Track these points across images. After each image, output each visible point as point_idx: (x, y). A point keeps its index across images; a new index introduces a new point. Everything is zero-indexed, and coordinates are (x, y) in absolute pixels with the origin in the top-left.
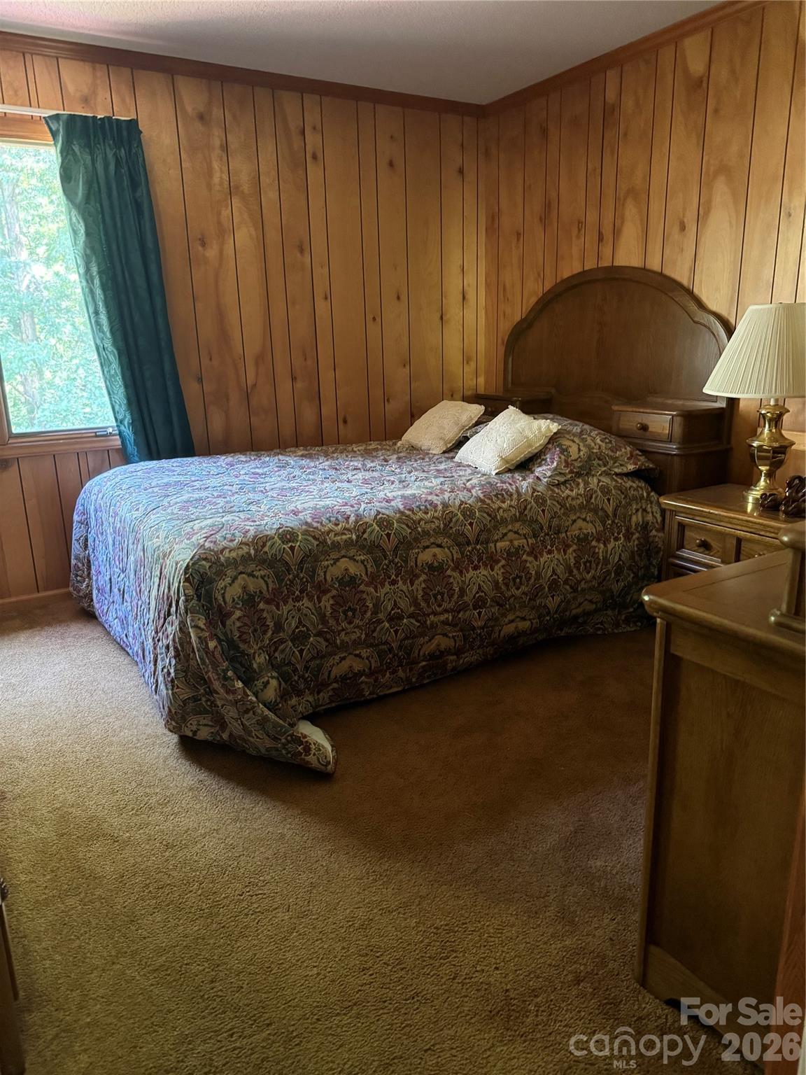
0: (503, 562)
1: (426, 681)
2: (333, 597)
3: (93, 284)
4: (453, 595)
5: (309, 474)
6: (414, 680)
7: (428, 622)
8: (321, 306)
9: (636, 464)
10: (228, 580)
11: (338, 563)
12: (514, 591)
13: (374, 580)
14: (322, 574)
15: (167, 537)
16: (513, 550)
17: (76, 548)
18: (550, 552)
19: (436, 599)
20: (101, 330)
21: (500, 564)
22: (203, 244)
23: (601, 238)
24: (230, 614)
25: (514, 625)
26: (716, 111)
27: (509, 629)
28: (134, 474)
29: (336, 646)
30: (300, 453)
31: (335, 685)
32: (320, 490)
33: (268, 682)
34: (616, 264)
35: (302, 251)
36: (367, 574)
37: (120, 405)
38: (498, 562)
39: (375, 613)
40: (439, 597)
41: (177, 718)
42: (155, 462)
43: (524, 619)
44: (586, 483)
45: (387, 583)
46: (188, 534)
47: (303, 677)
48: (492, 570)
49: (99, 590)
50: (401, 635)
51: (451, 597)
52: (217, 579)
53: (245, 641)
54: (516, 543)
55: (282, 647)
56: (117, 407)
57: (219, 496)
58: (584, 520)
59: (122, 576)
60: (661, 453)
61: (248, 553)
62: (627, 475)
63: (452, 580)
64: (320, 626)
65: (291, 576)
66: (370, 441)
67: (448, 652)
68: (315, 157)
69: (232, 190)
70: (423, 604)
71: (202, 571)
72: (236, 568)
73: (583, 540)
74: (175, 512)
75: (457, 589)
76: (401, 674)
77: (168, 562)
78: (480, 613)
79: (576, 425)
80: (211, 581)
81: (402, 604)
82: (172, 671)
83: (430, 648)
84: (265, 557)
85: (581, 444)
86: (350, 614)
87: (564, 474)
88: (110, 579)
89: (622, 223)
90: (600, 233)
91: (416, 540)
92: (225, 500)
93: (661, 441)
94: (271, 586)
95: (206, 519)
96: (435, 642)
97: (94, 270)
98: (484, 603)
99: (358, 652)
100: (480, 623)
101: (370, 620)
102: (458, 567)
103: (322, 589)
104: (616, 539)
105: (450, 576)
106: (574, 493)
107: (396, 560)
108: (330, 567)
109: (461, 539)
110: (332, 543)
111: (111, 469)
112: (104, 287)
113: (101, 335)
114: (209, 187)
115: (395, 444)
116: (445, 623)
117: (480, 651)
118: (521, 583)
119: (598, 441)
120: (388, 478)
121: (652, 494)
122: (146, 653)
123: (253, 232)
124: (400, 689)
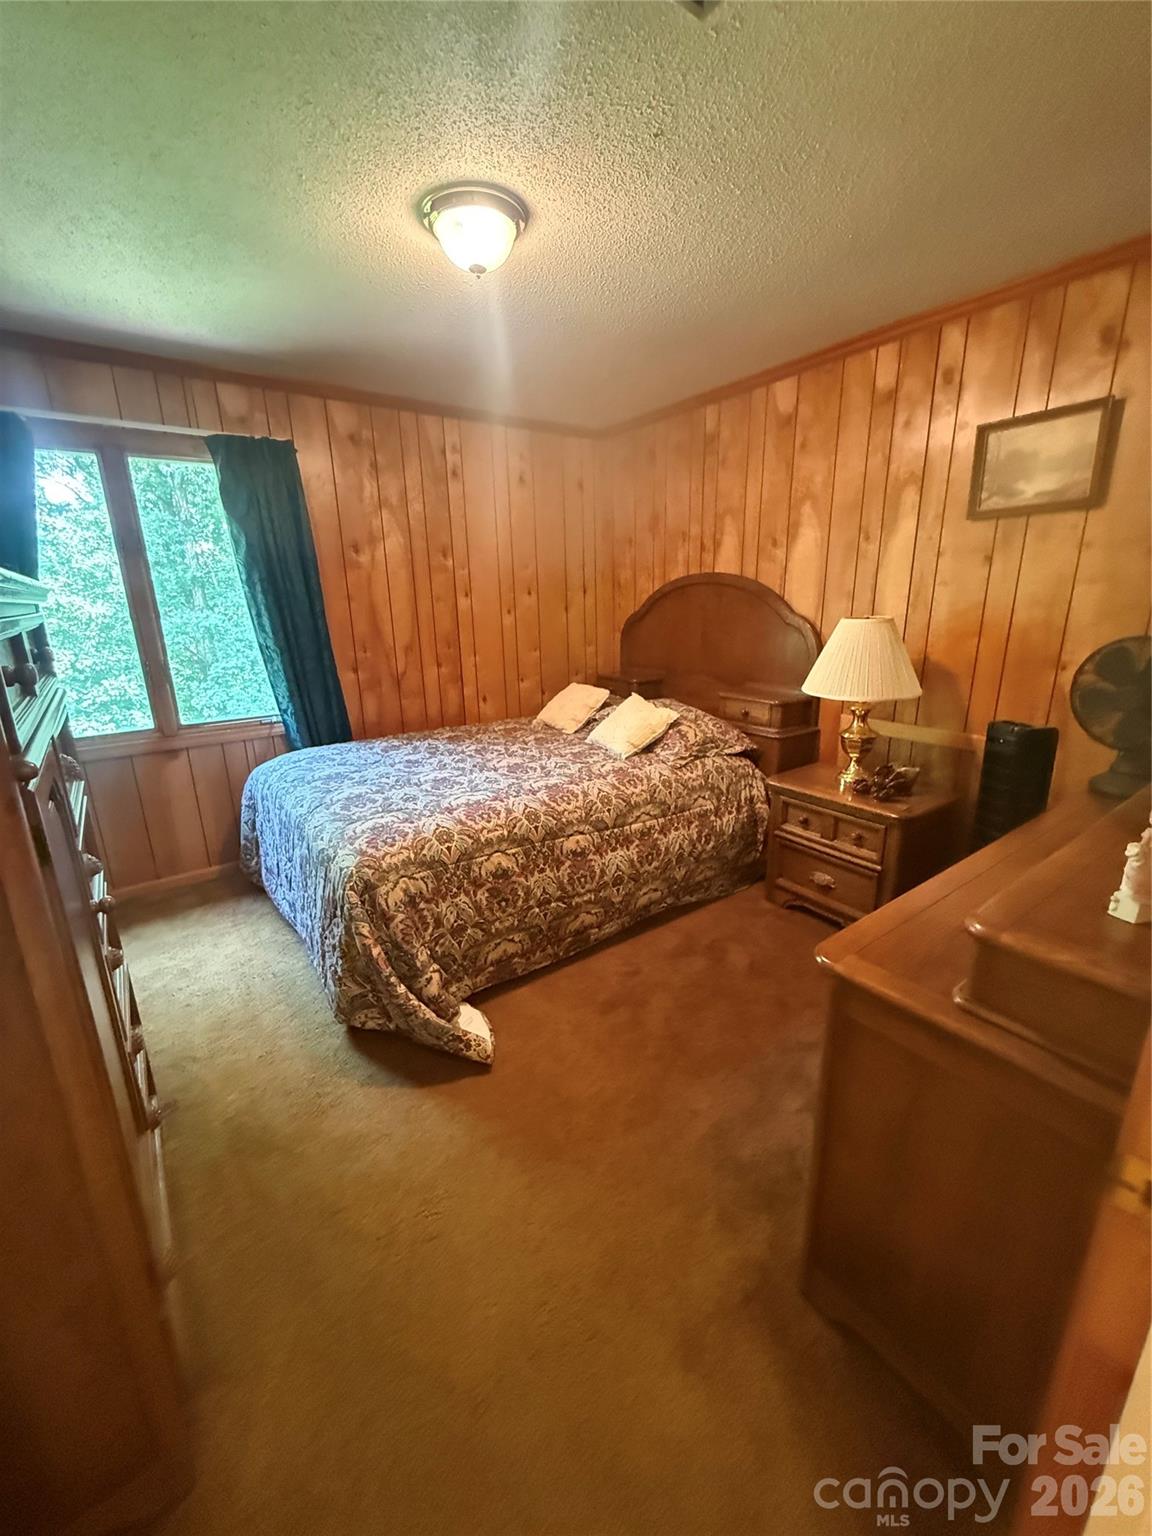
0: (637, 842)
1: (572, 954)
2: (487, 890)
3: (255, 589)
4: (594, 877)
5: (458, 761)
6: (561, 954)
7: (574, 904)
8: (463, 603)
9: (742, 746)
10: (391, 885)
11: (492, 859)
12: (647, 867)
13: (525, 870)
14: (477, 870)
15: (330, 841)
16: (646, 830)
17: (245, 829)
18: (677, 829)
19: (580, 881)
20: (264, 631)
21: (635, 844)
22: (357, 551)
23: (703, 547)
24: (393, 918)
25: (647, 896)
26: (803, 446)
27: (643, 901)
28: (298, 764)
29: (492, 934)
30: (447, 736)
31: (491, 969)
32: (471, 781)
33: (431, 978)
34: (716, 571)
35: (445, 556)
36: (517, 865)
37: (284, 697)
38: (632, 842)
39: (526, 901)
40: (583, 880)
41: (345, 1010)
42: (316, 748)
43: (656, 890)
44: (704, 765)
45: (536, 873)
46: (350, 838)
47: (461, 965)
48: (628, 850)
49: (267, 869)
50: (549, 918)
51: (592, 878)
52: (379, 884)
53: (408, 943)
54: (648, 824)
55: (442, 941)
56: (280, 699)
57: (377, 792)
58: (704, 798)
59: (289, 864)
60: (762, 736)
61: (409, 857)
62: (736, 755)
63: (593, 863)
64: (477, 918)
65: (449, 875)
66: (507, 718)
67: (591, 926)
68: (454, 474)
69: (381, 503)
70: (569, 888)
71: (365, 878)
72: (398, 873)
73: (703, 816)
74: (338, 811)
75: (598, 871)
76: (550, 950)
77: (332, 866)
78: (618, 890)
79: (691, 711)
80: (374, 887)
81: (550, 890)
82: (339, 970)
83: (575, 925)
84: (424, 859)
85: (697, 730)
86: (503, 904)
87: (685, 758)
88: (278, 864)
89: (722, 534)
90: (702, 544)
91: (562, 830)
92: (383, 796)
93: (762, 725)
94: (430, 885)
95: (367, 820)
96: (580, 920)
97: (256, 577)
98: (622, 881)
99: (511, 937)
100: (619, 899)
101: (522, 907)
102: (598, 851)
103: (477, 884)
104: (730, 813)
105: (591, 860)
106: (693, 775)
107: (544, 850)
108: (485, 864)
109: (601, 826)
110: (486, 840)
111: (276, 756)
112: (264, 592)
113: (264, 635)
114: (361, 500)
115: (530, 722)
116: (589, 902)
117: (619, 921)
118: (653, 859)
119: (711, 726)
120: (530, 765)
121: (757, 771)
122: (315, 943)
123: (402, 540)
124: (549, 962)
